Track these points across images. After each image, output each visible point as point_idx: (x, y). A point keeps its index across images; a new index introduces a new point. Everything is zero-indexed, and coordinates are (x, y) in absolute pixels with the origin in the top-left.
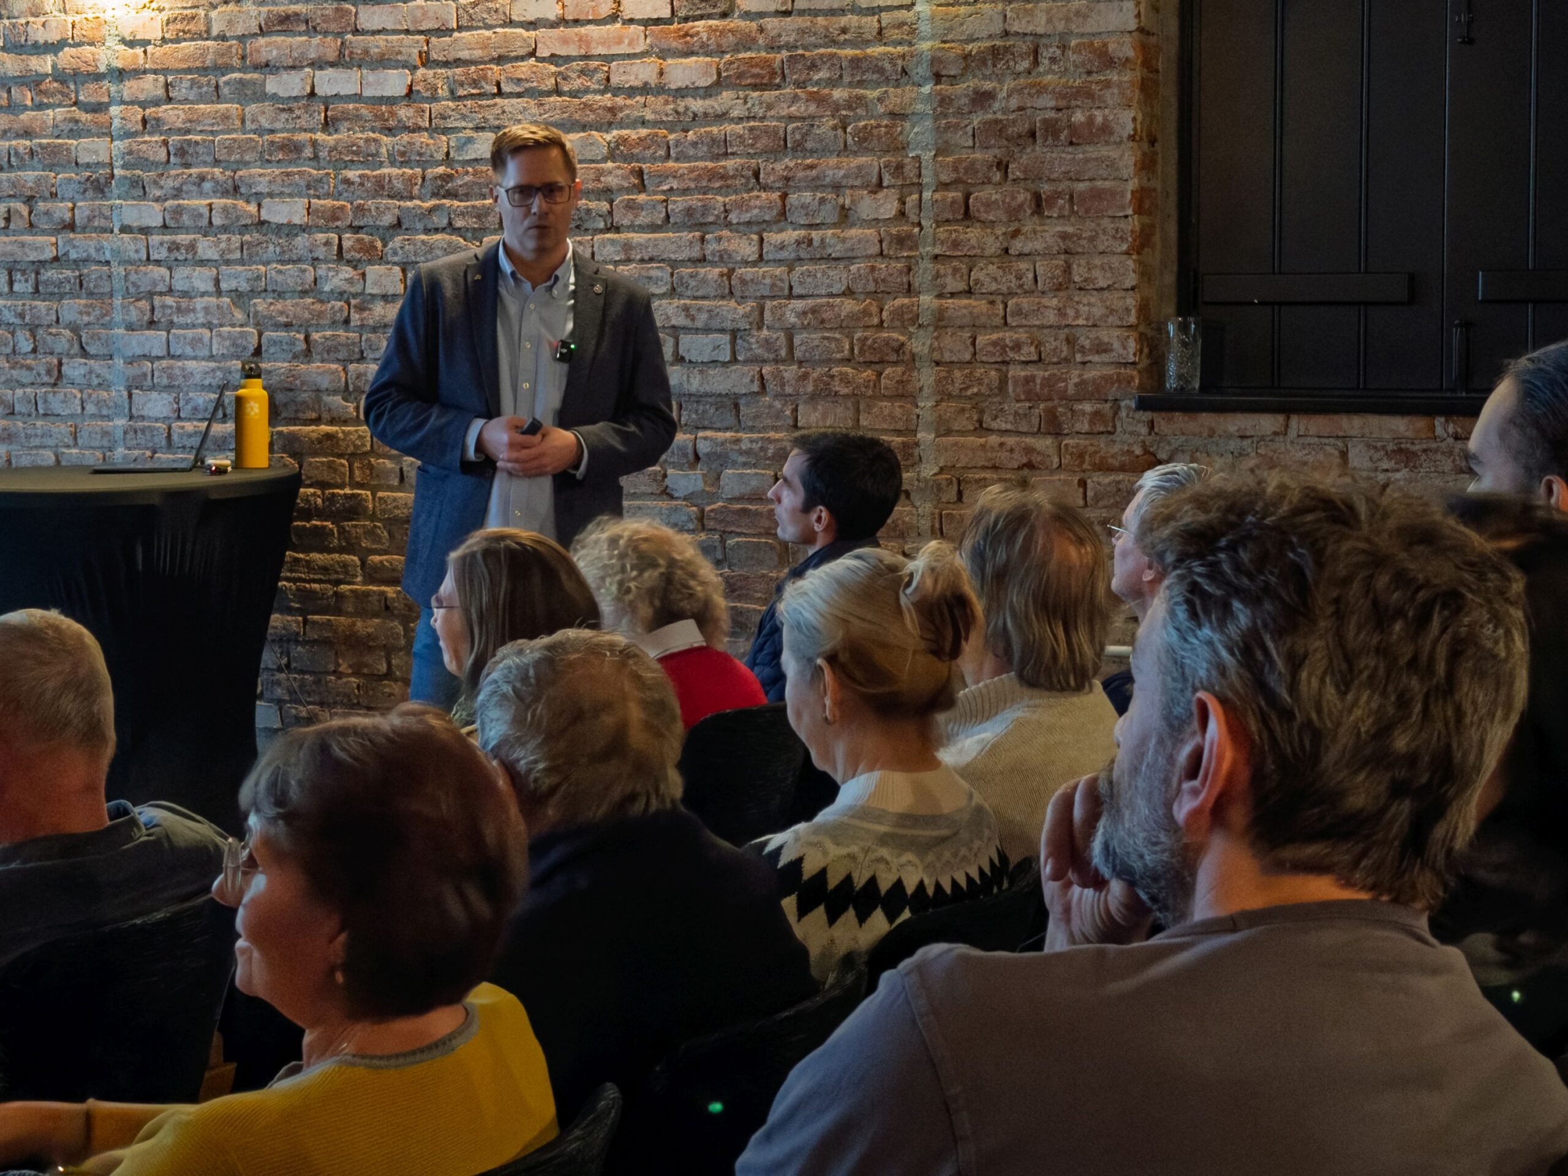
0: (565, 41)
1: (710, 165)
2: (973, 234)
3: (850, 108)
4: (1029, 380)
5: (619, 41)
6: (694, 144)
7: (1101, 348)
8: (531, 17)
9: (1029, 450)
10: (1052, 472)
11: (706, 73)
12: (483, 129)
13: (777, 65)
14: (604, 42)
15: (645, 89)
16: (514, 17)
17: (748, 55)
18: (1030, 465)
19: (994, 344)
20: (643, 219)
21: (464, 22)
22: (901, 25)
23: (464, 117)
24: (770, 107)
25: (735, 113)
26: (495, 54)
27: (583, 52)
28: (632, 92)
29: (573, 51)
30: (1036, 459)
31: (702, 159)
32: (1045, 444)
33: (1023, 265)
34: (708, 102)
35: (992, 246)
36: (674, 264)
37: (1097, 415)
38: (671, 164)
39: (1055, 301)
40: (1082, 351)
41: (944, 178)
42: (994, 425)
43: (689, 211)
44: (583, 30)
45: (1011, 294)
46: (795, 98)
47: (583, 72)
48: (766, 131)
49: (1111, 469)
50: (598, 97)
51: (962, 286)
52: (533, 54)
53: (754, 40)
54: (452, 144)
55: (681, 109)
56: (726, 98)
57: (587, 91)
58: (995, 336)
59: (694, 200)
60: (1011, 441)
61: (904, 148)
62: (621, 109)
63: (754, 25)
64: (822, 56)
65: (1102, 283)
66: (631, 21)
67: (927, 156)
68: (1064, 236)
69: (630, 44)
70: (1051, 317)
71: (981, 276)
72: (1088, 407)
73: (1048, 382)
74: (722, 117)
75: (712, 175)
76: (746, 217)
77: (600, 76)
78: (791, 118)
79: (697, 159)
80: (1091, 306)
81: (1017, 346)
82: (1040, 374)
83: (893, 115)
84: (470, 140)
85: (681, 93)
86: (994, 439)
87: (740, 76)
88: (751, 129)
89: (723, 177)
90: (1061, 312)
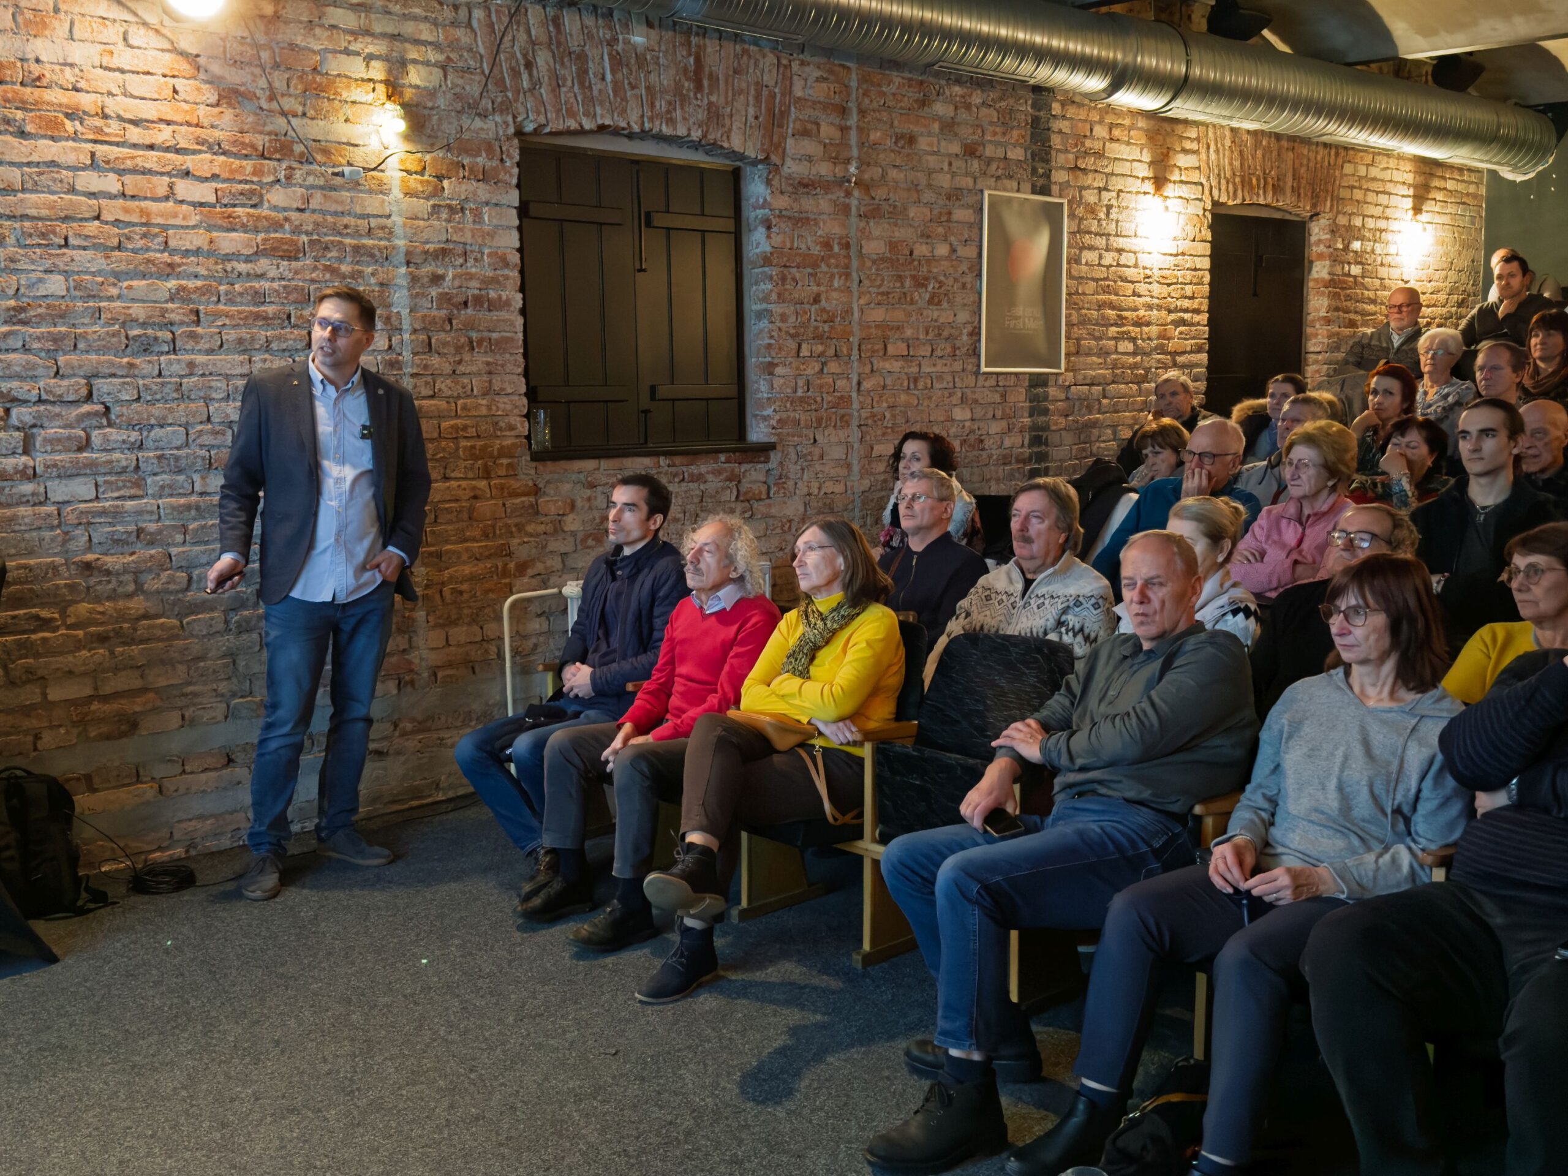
0: (127, 211)
1: (255, 309)
2: (435, 361)
3: (352, 277)
4: (473, 447)
5: (175, 216)
6: (241, 294)
7: (511, 428)
8: (93, 189)
9: (474, 488)
10: (488, 499)
11: (248, 246)
12: (51, 272)
13: (300, 244)
14: (161, 215)
15: (197, 252)
16: (77, 187)
17: (277, 235)
18: (475, 497)
19: (452, 427)
20: (203, 345)
21: (29, 186)
22: (383, 228)
23: (33, 262)
24: (296, 273)
25: (271, 274)
26: (62, 215)
27: (144, 220)
28: (187, 253)
29: (135, 219)
30: (478, 493)
31: (247, 304)
32: (483, 484)
33: (466, 381)
34: (249, 265)
35: (447, 369)
36: (227, 377)
37: (510, 466)
38: (221, 307)
39: (484, 402)
40: (501, 430)
41: (417, 326)
42: (453, 475)
43: (240, 341)
44: (144, 204)
45: (459, 397)
46: (315, 268)
47: (144, 236)
48: (296, 288)
49: (518, 495)
50: (158, 255)
51: (431, 393)
52: (98, 218)
53: (282, 226)
54: (23, 282)
55: (229, 269)
56: (263, 264)
57: (148, 249)
58: (452, 422)
59: (244, 333)
60: (464, 483)
61: (390, 305)
62: (179, 265)
63: (281, 216)
64: (332, 242)
65: (509, 391)
66: (182, 202)
67: (405, 312)
68: (488, 364)
69: (184, 218)
70: (484, 411)
71: (443, 386)
72: (505, 461)
73: (484, 448)
74: (261, 276)
75: (258, 316)
76: (284, 346)
77: (161, 239)
78: (313, 281)
79: (242, 304)
80: (504, 403)
81: (465, 428)
82: (479, 443)
83: (382, 284)
84: (40, 280)
85: (228, 258)
86: (454, 484)
87: (274, 249)
88: (285, 287)
89: (266, 318)
90: (489, 408)
